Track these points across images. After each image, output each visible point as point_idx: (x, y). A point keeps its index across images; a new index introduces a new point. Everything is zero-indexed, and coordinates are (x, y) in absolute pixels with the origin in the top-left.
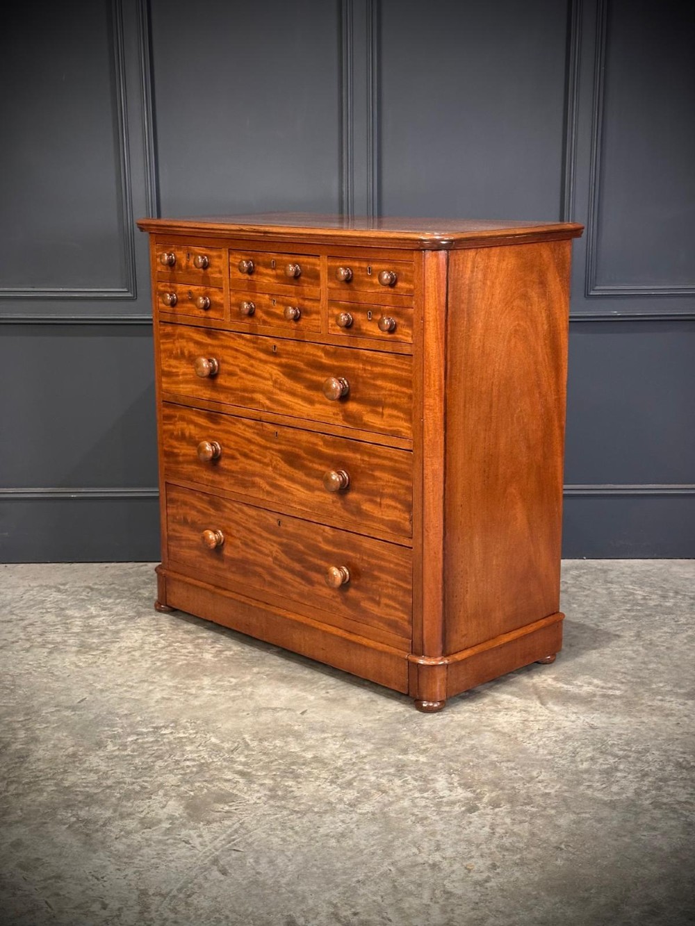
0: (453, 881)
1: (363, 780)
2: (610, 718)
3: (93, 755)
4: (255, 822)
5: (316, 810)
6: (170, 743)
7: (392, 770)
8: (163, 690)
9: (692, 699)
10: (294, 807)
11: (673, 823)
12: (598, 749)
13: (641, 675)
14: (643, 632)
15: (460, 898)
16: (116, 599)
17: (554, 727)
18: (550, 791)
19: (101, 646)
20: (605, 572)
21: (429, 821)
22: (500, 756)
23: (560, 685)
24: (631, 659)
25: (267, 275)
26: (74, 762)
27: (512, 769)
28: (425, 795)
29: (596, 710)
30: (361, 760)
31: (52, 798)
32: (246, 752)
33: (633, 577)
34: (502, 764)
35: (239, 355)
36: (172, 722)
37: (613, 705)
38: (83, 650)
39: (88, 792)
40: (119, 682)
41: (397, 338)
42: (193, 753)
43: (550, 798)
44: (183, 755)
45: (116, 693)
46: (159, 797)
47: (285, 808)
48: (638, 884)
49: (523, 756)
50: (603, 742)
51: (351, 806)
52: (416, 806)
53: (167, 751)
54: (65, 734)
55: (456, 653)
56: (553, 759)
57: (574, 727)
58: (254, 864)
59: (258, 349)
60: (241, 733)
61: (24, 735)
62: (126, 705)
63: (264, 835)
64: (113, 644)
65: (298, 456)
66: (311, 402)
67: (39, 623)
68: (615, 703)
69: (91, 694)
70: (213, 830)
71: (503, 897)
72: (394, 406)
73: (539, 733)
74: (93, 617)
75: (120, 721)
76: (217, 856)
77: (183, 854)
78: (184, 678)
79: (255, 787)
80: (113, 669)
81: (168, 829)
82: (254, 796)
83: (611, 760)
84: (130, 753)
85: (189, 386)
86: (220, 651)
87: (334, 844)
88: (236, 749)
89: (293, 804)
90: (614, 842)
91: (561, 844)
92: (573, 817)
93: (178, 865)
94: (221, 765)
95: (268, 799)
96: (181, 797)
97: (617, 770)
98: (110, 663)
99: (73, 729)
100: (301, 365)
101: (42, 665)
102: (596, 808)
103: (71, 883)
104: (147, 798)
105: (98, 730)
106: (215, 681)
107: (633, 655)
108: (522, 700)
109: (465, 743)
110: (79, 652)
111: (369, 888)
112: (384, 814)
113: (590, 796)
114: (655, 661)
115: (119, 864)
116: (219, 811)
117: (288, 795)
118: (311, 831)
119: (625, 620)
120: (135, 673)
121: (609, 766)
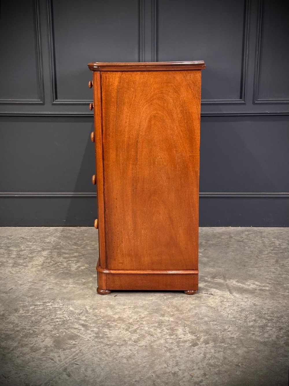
0: (184, 382)
1: (141, 329)
2: (263, 300)
3: (13, 315)
4: (87, 349)
5: (118, 344)
6: (50, 310)
7: (156, 325)
8: (50, 284)
12: (258, 315)
13: (278, 280)
14: (279, 260)
16: (34, 243)
17: (236, 305)
18: (234, 336)
19: (23, 264)
20: (261, 232)
21: (173, 350)
22: (209, 318)
23: (239, 284)
24: (274, 272)
26: (3, 319)
27: (215, 325)
28: (172, 337)
29: (257, 297)
30: (141, 320)
32: (86, 315)
34: (210, 322)
36: (52, 300)
37: (265, 294)
38: (15, 265)
39: (7, 333)
40: (30, 280)
42: (60, 315)
43: (234, 340)
44: (56, 316)
45: (28, 286)
46: (41, 337)
47: (103, 343)
48: (278, 384)
49: (221, 318)
50: (260, 312)
51: (135, 342)
52: (167, 343)
53: (48, 314)
56: (236, 320)
57: (246, 305)
58: (84, 371)
60: (85, 306)
62: (32, 291)
63: (91, 357)
64: (30, 263)
68: (266, 293)
69: (16, 286)
70: (66, 353)
73: (229, 307)
74: (22, 251)
75: (27, 299)
76: (67, 367)
77: (50, 366)
78: (60, 279)
79: (89, 332)
80: (28, 274)
81: (44, 352)
83: (265, 321)
84: (30, 314)
86: (78, 267)
87: (125, 362)
88: (82, 313)
89: (107, 341)
90: (265, 363)
91: (239, 363)
92: (245, 349)
93: (46, 371)
94: (74, 321)
95: (95, 338)
96: (52, 336)
97: (267, 326)
98: (27, 271)
99: (5, 302)
102: (257, 345)
104: (36, 337)
105: (16, 303)
106: (75, 281)
107: (275, 271)
108: (221, 291)
109: (192, 312)
110: (13, 266)
111: (141, 384)
112: (151, 347)
113: (254, 339)
114: (285, 273)
115: (17, 370)
116: (70, 344)
117: (105, 336)
118: (115, 354)
119: (270, 255)
120: (38, 276)
121: (263, 324)
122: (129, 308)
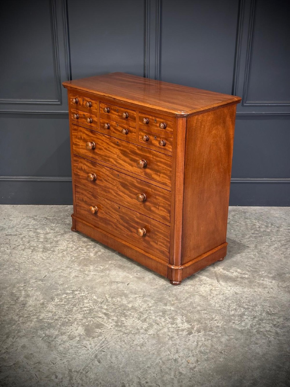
0: (182, 368)
1: (150, 318)
2: (243, 289)
3: (50, 303)
4: (110, 338)
5: (133, 332)
6: (78, 298)
7: (161, 314)
8: (75, 272)
9: (275, 280)
10: (125, 331)
11: (264, 341)
12: (238, 304)
13: (256, 267)
14: (258, 245)
15: (185, 375)
16: (56, 224)
17: (222, 293)
18: (219, 325)
19: (51, 249)
20: (245, 213)
21: (174, 338)
22: (201, 307)
23: (225, 272)
24: (253, 259)
25: (115, 114)
26: (43, 307)
27: (206, 314)
28: (173, 326)
29: (238, 285)
30: (149, 308)
31: (36, 325)
32: (107, 304)
33: (255, 216)
34: (202, 311)
35: (103, 143)
36: (79, 288)
37: (244, 282)
38: (45, 251)
39: (49, 322)
40: (59, 267)
41: (166, 148)
42: (87, 304)
43: (219, 328)
44: (84, 305)
45: (58, 273)
46: (75, 325)
47: (121, 331)
48: (249, 370)
49: (210, 307)
50: (240, 300)
51: (146, 331)
52: (169, 331)
53: (78, 302)
54: (39, 293)
55: (186, 263)
56: (221, 309)
57: (229, 293)
58: (110, 358)
59: (111, 142)
60: (105, 294)
61: (24, 293)
62: (62, 279)
63: (114, 344)
64: (56, 248)
65: (126, 185)
66: (132, 166)
67: (27, 236)
69: (48, 273)
70: (95, 341)
71: (200, 375)
72: (164, 173)
73: (216, 296)
74: (47, 233)
75: (60, 287)
76: (97, 354)
77: (84, 353)
78: (83, 266)
79: (110, 320)
81: (79, 340)
82: (110, 325)
83: (243, 310)
84: (64, 303)
85: (84, 150)
86: (96, 252)
87: (139, 349)
88: (103, 301)
89: (124, 329)
90: (241, 350)
91: (222, 350)
92: (227, 337)
93: (83, 358)
94: (98, 310)
95: (115, 327)
96: (83, 325)
98: (55, 257)
99: (42, 290)
100: (128, 151)
101: (30, 258)
102: (236, 333)
103: (44, 365)
104: (71, 325)
105: (52, 292)
106: (95, 268)
107: (253, 257)
108: (210, 279)
109: (188, 301)
110: (43, 251)
111: (152, 370)
112: (158, 335)
113: (234, 327)
114: (262, 260)
115: (61, 357)
116: (97, 332)
117: (123, 325)
118: (131, 342)
119: (251, 239)
120: (65, 263)
121: (241, 313)
122: (140, 296)
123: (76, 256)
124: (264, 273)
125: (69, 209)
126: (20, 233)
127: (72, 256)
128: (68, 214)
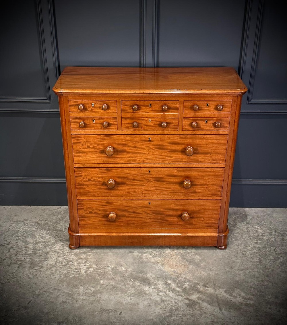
13: (261, 289)
14: (262, 259)
19: (39, 264)
20: (246, 216)
23: (227, 296)
33: (258, 220)
38: (32, 266)
62: (48, 306)
64: (45, 262)
67: (15, 246)
69: (33, 297)
74: (37, 243)
86: (87, 268)
101: (15, 276)
123: (66, 274)
124: (270, 299)
125: (62, 212)
126: (7, 243)
127: (61, 274)
128: (60, 218)
